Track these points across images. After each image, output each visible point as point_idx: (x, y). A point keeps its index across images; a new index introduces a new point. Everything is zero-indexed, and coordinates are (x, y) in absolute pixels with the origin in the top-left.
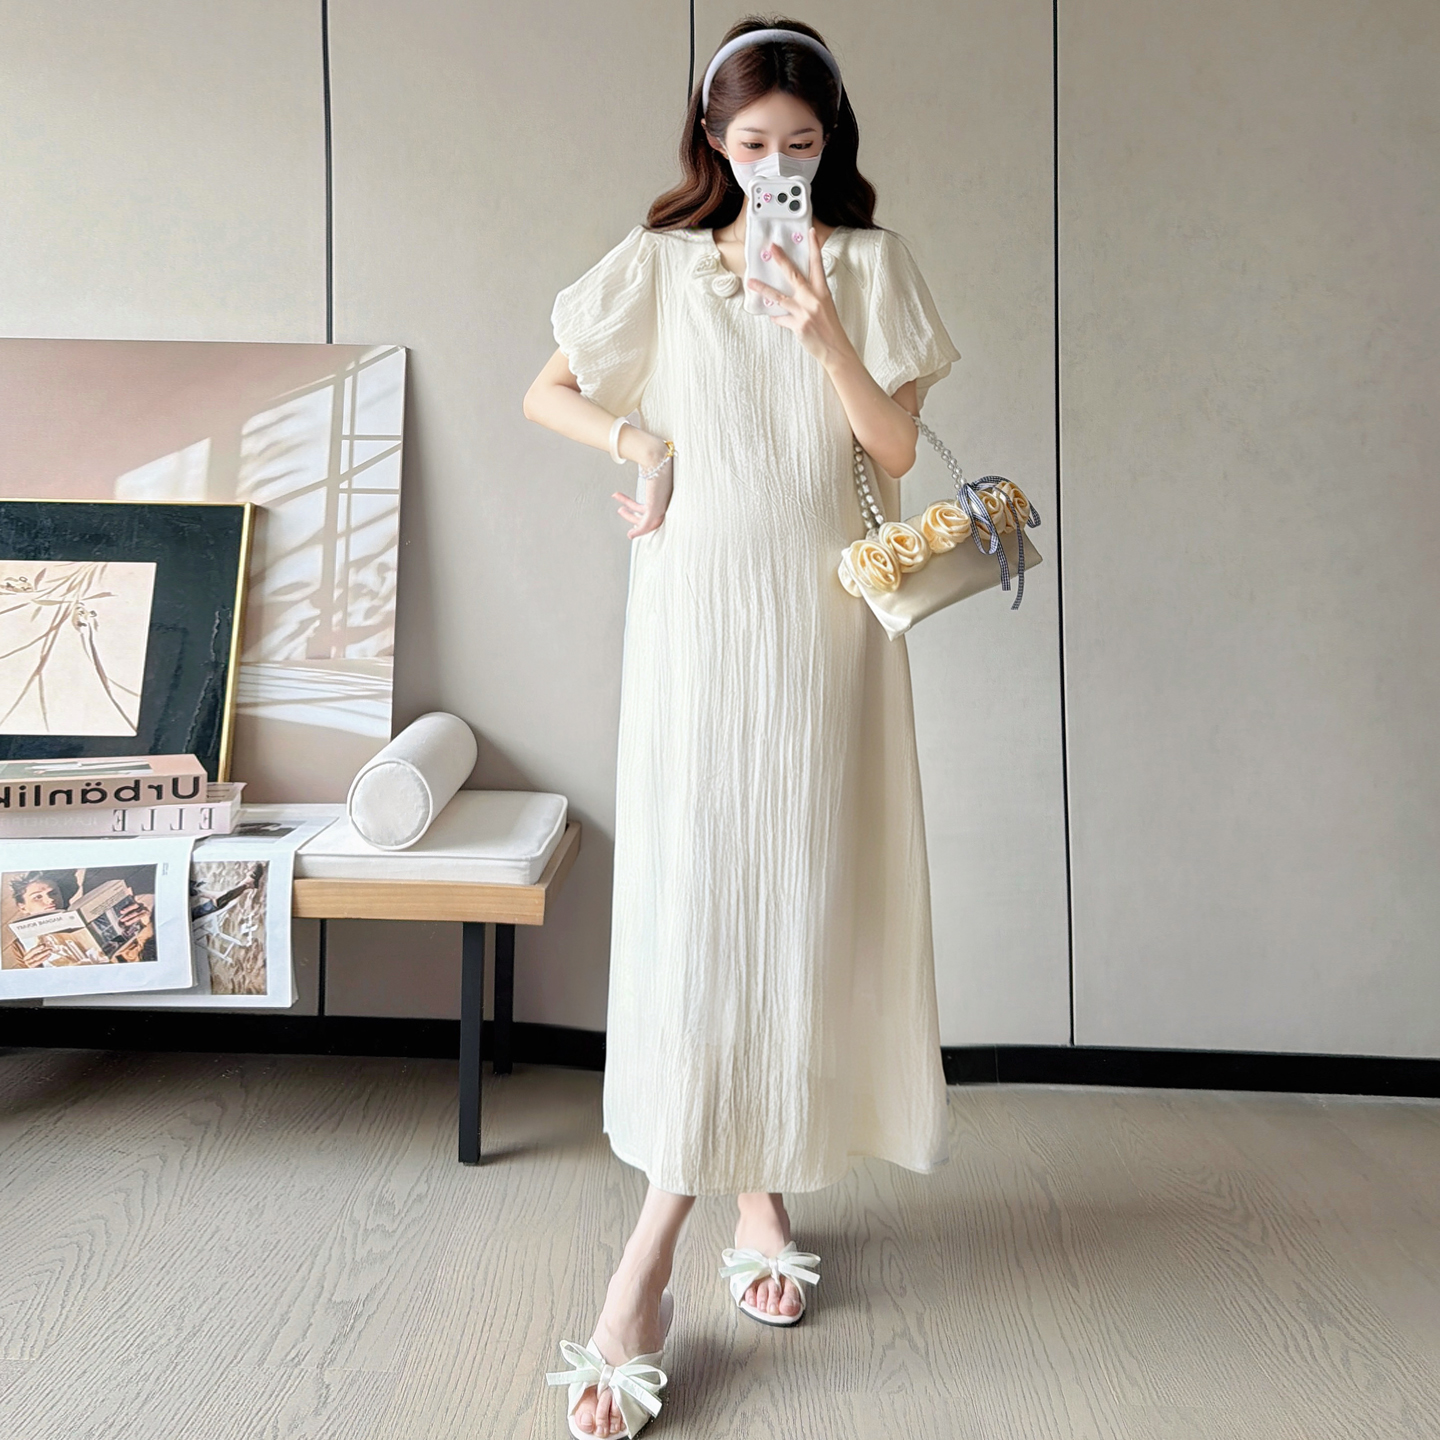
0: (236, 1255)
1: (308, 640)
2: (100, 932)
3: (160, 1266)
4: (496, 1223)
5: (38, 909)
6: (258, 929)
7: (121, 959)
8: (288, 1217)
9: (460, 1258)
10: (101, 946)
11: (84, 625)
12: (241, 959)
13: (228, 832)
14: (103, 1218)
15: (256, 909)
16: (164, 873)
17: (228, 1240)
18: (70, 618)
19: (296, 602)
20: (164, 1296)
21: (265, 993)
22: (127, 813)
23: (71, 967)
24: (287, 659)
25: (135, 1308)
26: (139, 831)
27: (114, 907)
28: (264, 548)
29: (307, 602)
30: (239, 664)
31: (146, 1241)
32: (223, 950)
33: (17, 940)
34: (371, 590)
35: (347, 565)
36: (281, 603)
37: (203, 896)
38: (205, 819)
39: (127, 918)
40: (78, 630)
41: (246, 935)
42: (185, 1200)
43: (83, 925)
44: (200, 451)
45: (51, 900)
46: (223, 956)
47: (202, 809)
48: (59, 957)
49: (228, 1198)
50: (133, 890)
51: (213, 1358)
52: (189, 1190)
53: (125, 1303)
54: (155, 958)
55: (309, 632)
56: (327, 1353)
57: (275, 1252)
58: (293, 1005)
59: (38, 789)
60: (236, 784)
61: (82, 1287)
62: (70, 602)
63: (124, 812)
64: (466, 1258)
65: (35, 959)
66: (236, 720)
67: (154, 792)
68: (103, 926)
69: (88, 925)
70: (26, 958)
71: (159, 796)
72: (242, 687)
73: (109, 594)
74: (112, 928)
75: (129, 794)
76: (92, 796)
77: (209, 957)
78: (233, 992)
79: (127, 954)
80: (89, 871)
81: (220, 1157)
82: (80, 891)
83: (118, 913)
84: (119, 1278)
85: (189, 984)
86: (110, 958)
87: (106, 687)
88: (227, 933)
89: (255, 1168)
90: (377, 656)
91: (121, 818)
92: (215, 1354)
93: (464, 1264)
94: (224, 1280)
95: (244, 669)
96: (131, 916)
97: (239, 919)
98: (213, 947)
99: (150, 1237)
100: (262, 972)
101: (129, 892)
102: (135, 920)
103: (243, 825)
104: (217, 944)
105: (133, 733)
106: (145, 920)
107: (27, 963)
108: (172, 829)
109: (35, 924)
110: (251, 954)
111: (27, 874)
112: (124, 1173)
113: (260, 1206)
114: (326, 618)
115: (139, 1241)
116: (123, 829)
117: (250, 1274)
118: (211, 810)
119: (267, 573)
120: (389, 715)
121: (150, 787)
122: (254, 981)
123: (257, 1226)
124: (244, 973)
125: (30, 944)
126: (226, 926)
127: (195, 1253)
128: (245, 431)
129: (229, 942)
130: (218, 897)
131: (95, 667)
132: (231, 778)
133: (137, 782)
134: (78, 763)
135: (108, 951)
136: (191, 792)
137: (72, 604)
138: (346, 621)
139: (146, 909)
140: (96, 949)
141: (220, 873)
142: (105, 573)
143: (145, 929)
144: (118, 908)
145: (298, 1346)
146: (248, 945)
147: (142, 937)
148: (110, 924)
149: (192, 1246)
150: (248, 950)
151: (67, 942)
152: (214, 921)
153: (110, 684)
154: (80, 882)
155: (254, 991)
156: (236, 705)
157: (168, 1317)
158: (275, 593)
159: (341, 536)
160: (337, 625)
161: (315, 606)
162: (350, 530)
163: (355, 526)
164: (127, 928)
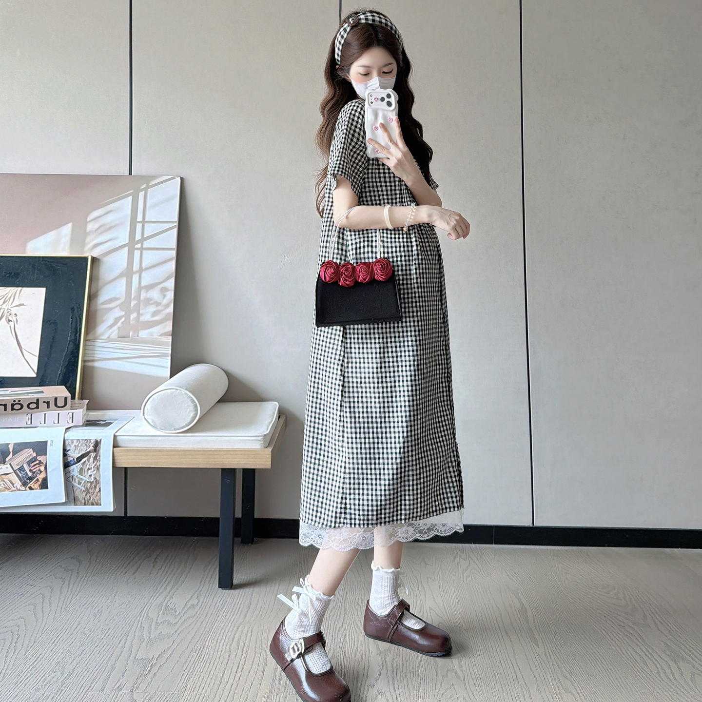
0: (89, 636)
1: (119, 328)
2: (20, 475)
3: (52, 642)
6: (96, 473)
7: (31, 488)
8: (113, 617)
10: (21, 482)
11: (11, 321)
12: (89, 488)
13: (81, 425)
14: (24, 619)
15: (95, 463)
16: (51, 445)
17: (85, 628)
18: (4, 318)
19: (113, 308)
20: (54, 657)
21: (101, 505)
22: (33, 415)
23: (7, 492)
24: (109, 338)
25: (40, 663)
26: (39, 424)
27: (27, 462)
28: (98, 279)
29: (118, 308)
30: (86, 340)
31: (45, 630)
32: (80, 483)
35: (140, 288)
36: (106, 308)
37: (70, 457)
38: (70, 418)
39: (33, 468)
40: (9, 324)
41: (91, 476)
42: (63, 609)
43: (13, 471)
44: (67, 230)
46: (80, 486)
47: (69, 413)
48: (1, 487)
49: (84, 607)
50: (36, 453)
51: (79, 687)
52: (64, 604)
53: (35, 661)
54: (47, 488)
55: (119, 324)
56: (135, 684)
57: (107, 634)
58: (114, 510)
61: (14, 653)
62: (4, 309)
63: (31, 415)
66: (84, 369)
67: (46, 404)
68: (22, 472)
69: (15, 471)
71: (48, 407)
72: (88, 352)
73: (23, 305)
74: (26, 473)
75: (34, 406)
76: (17, 407)
77: (73, 487)
78: (85, 504)
79: (34, 486)
80: (15, 444)
81: (79, 587)
82: (11, 454)
83: (29, 466)
84: (32, 648)
85: (64, 501)
86: (25, 488)
87: (22, 353)
88: (81, 474)
89: (96, 592)
91: (30, 418)
92: (81, 685)
94: (83, 649)
95: (88, 343)
96: (36, 467)
97: (87, 468)
98: (75, 482)
99: (46, 628)
100: (99, 494)
101: (34, 454)
102: (38, 469)
104: (77, 480)
105: (35, 375)
106: (42, 468)
108: (54, 423)
110: (93, 485)
112: (33, 596)
113: (100, 611)
114: (127, 316)
115: (41, 629)
116: (31, 423)
117: (96, 645)
118: (73, 413)
119: (100, 293)
120: (169, 366)
121: (44, 402)
122: (95, 498)
123: (99, 622)
124: (90, 495)
126: (81, 471)
127: (68, 635)
128: (89, 219)
129: (83, 479)
130: (77, 457)
131: (16, 342)
132: (82, 397)
133: (38, 400)
134: (9, 391)
135: (24, 484)
136: (63, 405)
137: (6, 310)
138: (139, 319)
139: (43, 463)
140: (19, 483)
141: (78, 445)
142: (21, 293)
143: (42, 473)
144: (29, 463)
145: (121, 681)
146: (92, 481)
147: (41, 477)
148: (25, 470)
149: (67, 632)
150: (92, 483)
151: (5, 480)
152: (75, 469)
153: (24, 351)
154: (11, 450)
155: (95, 503)
156: (84, 361)
157: (57, 667)
158: (103, 303)
159: (136, 273)
160: (133, 320)
161: (122, 310)
162: (141, 270)
163: (144, 268)
164: (34, 473)
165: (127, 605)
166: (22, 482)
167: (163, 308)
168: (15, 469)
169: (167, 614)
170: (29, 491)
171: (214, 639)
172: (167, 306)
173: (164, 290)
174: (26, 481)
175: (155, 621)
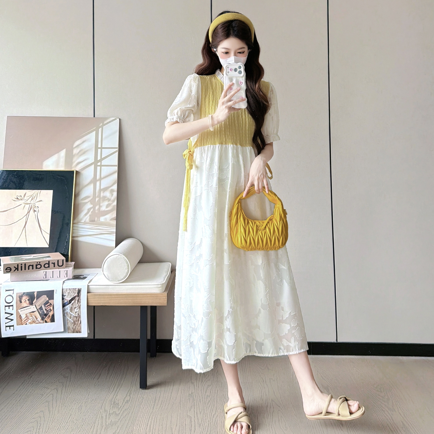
1: (90, 215)
2: (40, 312)
4: (153, 409)
5: (25, 305)
6: (79, 310)
7: (46, 322)
9: (141, 422)
11: (36, 211)
12: (75, 321)
13: (71, 278)
14: (43, 412)
15: (78, 304)
16: (56, 293)
17: (74, 418)
18: (32, 209)
19: (87, 203)
21: (81, 333)
22: (47, 272)
23: (34, 325)
24: (85, 222)
26: (50, 279)
27: (44, 304)
29: (89, 203)
30: (73, 223)
32: (70, 318)
33: (20, 315)
34: (108, 198)
35: (100, 190)
36: (83, 203)
37: (65, 300)
38: (66, 274)
39: (47, 308)
40: (34, 213)
41: (76, 312)
42: (63, 405)
45: (28, 302)
46: (71, 320)
47: (65, 271)
48: (31, 321)
49: (73, 403)
52: (63, 401)
54: (54, 321)
55: (90, 213)
59: (25, 264)
60: (73, 262)
64: (143, 422)
65: (25, 322)
66: (73, 241)
67: (53, 265)
68: (41, 310)
69: (37, 310)
70: (23, 321)
71: (54, 266)
72: (74, 231)
73: (42, 201)
74: (43, 311)
75: (47, 266)
76: (39, 266)
77: (67, 320)
78: (73, 333)
79: (47, 320)
80: (38, 292)
81: (71, 389)
82: (36, 298)
83: (45, 306)
85: (63, 330)
86: (43, 321)
87: (41, 232)
88: (71, 312)
90: (110, 220)
91: (45, 274)
93: (143, 425)
95: (75, 225)
96: (48, 307)
97: (74, 307)
98: (68, 317)
99: (54, 418)
100: (80, 325)
101: (47, 299)
102: (49, 308)
103: (74, 276)
105: (48, 246)
106: (52, 308)
107: (23, 323)
108: (58, 277)
109: (25, 310)
110: (77, 319)
111: (22, 293)
112: (48, 395)
114: (94, 207)
115: (52, 419)
116: (46, 278)
118: (67, 271)
120: (115, 239)
121: (52, 263)
122: (78, 328)
123: (81, 413)
124: (76, 326)
125: (23, 316)
126: (71, 310)
129: (72, 315)
130: (69, 300)
131: (38, 225)
132: (72, 261)
135: (43, 319)
136: (62, 265)
137: (33, 204)
138: (100, 208)
139: (52, 305)
140: (40, 318)
141: (70, 292)
142: (41, 194)
143: (52, 311)
144: (45, 304)
146: (76, 316)
147: (51, 314)
151: (32, 316)
154: (35, 296)
155: (78, 331)
156: (73, 237)
158: (82, 200)
159: (98, 180)
160: (97, 210)
161: (91, 204)
162: (101, 179)
163: (102, 177)
164: (47, 311)
165: (95, 401)
166: (42, 317)
167: (111, 202)
168: (38, 309)
169: (114, 407)
170: (45, 323)
171: (138, 425)
172: (113, 201)
173: (112, 191)
174: (44, 316)
175: (108, 413)
